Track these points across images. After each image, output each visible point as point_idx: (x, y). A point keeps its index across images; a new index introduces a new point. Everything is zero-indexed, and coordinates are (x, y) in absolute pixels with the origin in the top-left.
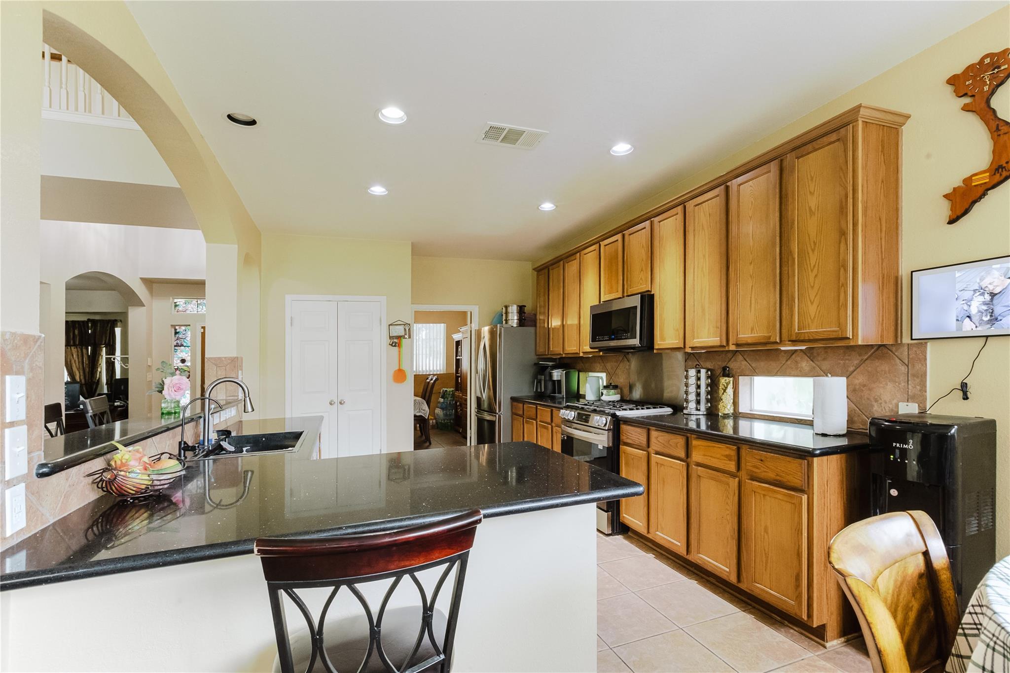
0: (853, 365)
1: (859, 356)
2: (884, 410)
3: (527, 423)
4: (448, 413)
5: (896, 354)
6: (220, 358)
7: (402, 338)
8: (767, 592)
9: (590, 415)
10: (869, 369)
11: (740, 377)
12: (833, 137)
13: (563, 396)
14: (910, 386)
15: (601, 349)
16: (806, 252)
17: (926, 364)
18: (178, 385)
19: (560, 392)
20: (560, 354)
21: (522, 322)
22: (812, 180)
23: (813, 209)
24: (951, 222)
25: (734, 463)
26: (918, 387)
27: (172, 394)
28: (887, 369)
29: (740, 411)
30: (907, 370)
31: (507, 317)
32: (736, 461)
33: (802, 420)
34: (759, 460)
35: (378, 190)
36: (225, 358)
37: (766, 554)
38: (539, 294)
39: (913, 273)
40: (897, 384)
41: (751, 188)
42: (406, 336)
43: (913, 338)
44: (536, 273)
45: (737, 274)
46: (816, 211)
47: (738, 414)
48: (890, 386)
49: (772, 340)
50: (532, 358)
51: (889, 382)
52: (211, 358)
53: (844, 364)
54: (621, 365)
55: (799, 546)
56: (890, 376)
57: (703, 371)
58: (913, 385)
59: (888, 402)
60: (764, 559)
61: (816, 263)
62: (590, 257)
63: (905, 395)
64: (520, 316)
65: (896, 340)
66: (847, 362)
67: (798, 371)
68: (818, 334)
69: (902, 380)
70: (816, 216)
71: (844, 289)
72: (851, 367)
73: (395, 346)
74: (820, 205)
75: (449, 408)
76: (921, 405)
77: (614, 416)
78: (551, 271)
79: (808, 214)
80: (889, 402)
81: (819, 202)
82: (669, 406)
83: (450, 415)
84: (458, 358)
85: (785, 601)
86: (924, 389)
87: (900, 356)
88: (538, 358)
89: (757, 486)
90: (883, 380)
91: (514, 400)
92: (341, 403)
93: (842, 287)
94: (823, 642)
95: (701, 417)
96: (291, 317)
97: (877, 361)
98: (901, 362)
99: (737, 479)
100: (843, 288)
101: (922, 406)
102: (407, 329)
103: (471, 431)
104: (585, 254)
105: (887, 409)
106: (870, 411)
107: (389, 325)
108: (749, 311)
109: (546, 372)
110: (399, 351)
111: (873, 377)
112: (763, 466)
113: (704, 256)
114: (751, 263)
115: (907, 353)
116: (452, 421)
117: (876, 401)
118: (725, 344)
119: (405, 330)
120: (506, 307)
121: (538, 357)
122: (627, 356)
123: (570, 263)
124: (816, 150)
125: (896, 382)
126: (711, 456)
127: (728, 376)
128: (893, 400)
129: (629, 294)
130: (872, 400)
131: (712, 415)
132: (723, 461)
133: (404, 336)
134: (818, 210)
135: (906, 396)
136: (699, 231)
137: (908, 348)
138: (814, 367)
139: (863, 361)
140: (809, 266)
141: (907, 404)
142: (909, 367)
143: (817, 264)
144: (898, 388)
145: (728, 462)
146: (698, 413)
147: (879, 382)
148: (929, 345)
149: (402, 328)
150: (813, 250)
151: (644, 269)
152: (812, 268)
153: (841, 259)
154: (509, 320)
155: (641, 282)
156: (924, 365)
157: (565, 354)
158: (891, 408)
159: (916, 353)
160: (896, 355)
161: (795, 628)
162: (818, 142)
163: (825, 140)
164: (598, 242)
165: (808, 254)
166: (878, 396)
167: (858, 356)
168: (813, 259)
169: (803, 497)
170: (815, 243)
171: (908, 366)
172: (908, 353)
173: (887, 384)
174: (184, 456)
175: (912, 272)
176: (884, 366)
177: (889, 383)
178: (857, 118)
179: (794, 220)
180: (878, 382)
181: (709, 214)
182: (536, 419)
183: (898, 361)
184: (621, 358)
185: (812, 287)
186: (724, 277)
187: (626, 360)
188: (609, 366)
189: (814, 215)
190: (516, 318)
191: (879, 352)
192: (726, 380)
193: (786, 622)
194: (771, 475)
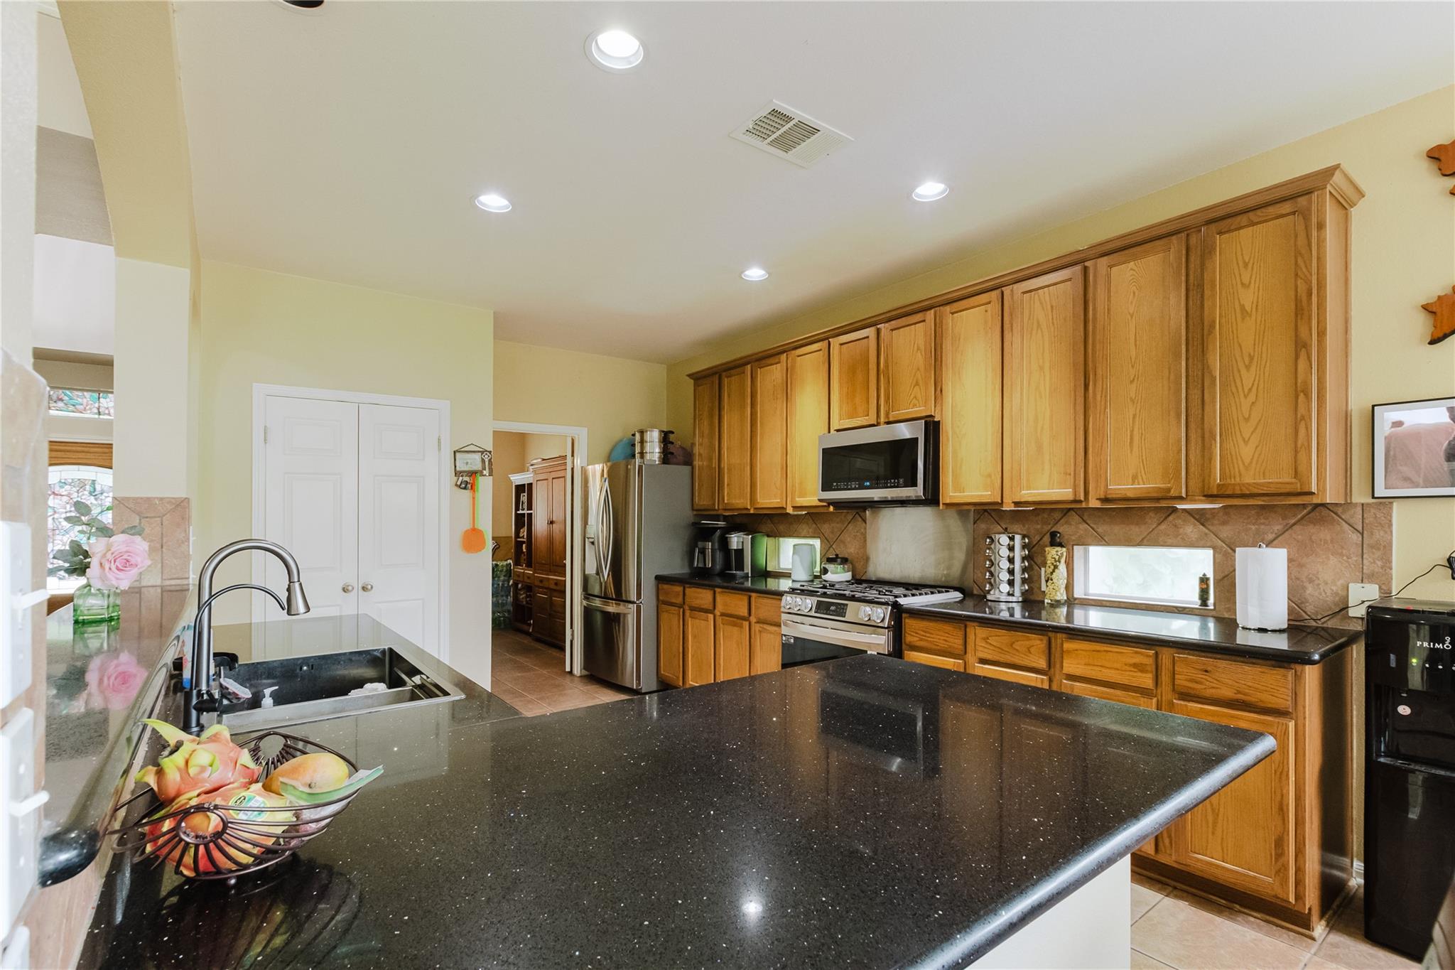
0: (1271, 531)
1: (1283, 519)
2: (1323, 593)
3: (692, 618)
4: (500, 601)
5: (1343, 517)
6: (148, 499)
7: (478, 475)
8: (1218, 866)
9: (847, 605)
10: (1300, 537)
11: (1075, 547)
12: (1286, 208)
13: (748, 573)
14: (1365, 561)
15: (831, 503)
16: (1235, 369)
17: (1391, 532)
18: (125, 557)
19: (742, 569)
20: (747, 509)
21: (667, 457)
22: (1246, 265)
23: (1248, 308)
24: (1431, 343)
25: (1150, 675)
26: (1379, 563)
27: (110, 575)
28: (1328, 538)
29: (1075, 596)
30: (1361, 539)
31: (642, 447)
32: (1154, 673)
33: (1185, 608)
34: (1201, 670)
35: (493, 202)
36: (161, 499)
37: (1213, 810)
38: (700, 415)
39: (1375, 407)
40: (1345, 558)
41: (1131, 271)
42: (485, 472)
43: (1376, 496)
44: (692, 381)
45: (1106, 396)
46: (1254, 310)
47: (1072, 600)
48: (1333, 561)
49: (1173, 493)
50: (687, 515)
51: (1332, 555)
52: (128, 499)
53: (1257, 529)
54: (850, 527)
55: (1282, 796)
56: (1334, 547)
57: (1018, 538)
58: (1370, 559)
59: (1329, 582)
60: (1210, 819)
61: (1253, 384)
62: (809, 362)
63: (1357, 573)
64: (664, 448)
65: (1346, 500)
66: (1262, 527)
67: (1179, 538)
68: (1259, 487)
69: (1354, 553)
70: (1253, 318)
71: (1306, 424)
72: (1270, 535)
73: (465, 488)
74: (1260, 303)
75: (503, 593)
76: (1383, 587)
77: (896, 606)
78: (726, 381)
79: (1239, 315)
80: (1332, 583)
81: (1258, 298)
82: (956, 589)
83: (503, 605)
84: (520, 512)
85: (1255, 877)
86: (1388, 565)
87: (1351, 521)
88: (696, 515)
89: (1198, 710)
90: (1321, 552)
91: (660, 579)
92: (364, 589)
93: (1301, 420)
94: (1307, 931)
95: (1014, 605)
96: (265, 427)
97: (1312, 526)
98: (1350, 528)
99: (1155, 700)
100: (1303, 423)
101: (1385, 588)
102: (487, 460)
103: (573, 631)
104: (798, 356)
105: (1329, 592)
106: (1301, 596)
107: (455, 452)
108: (1129, 451)
109: (713, 537)
110: (474, 498)
111: (1305, 548)
112: (1209, 679)
113: (1041, 368)
114: (1132, 382)
115: (1361, 517)
116: (506, 615)
117: (1311, 581)
118: (1082, 499)
119: (483, 461)
120: (642, 433)
121: (695, 513)
122: (862, 514)
123: (766, 368)
124: (1253, 224)
125: (1343, 556)
126: (1101, 666)
127: (1061, 545)
128: (1339, 580)
129: (891, 419)
130: (1304, 580)
131: (1031, 602)
132: (1128, 673)
133: (481, 472)
134: (1257, 309)
135: (1360, 575)
136: (1032, 330)
137: (1363, 509)
138: (1206, 534)
139: (1289, 526)
140: (1240, 390)
141: (1362, 585)
142: (1365, 535)
143: (1256, 386)
144: (1347, 564)
145: (1140, 674)
146: (1011, 599)
147: (1316, 555)
148: (1396, 505)
149: (477, 457)
150: (1248, 367)
151: (921, 382)
152: (1246, 393)
153: (1299, 381)
154: (646, 453)
155: (915, 401)
156: (1389, 533)
157: (755, 509)
158: (1335, 591)
159: (1376, 517)
160: (1343, 519)
161: (1255, 914)
162: (1259, 212)
163: (1272, 210)
164: (826, 338)
165: (1239, 371)
166: (1313, 575)
167: (1281, 519)
168: (1248, 378)
169: (1290, 724)
170: (1251, 358)
171: (1362, 534)
172: (1363, 516)
173: (1328, 559)
174: (198, 724)
175: (1373, 406)
176: (1323, 533)
177: (1331, 557)
178: (1326, 185)
179: (1214, 322)
180: (1314, 555)
181: (1052, 307)
182: (712, 611)
183: (1346, 526)
184: (850, 517)
185: (1247, 420)
186: (1080, 400)
187: (860, 519)
188: (826, 528)
189: (1250, 316)
190: (657, 450)
191: (1315, 514)
192: (1057, 551)
193: (1238, 907)
194: (1227, 693)
